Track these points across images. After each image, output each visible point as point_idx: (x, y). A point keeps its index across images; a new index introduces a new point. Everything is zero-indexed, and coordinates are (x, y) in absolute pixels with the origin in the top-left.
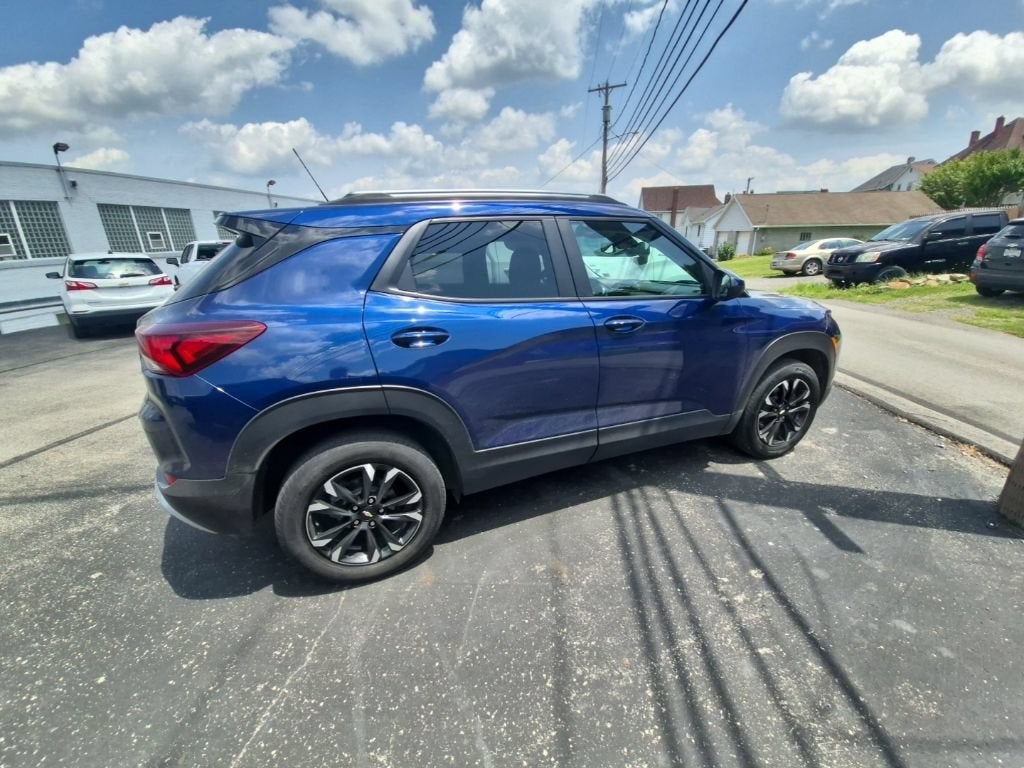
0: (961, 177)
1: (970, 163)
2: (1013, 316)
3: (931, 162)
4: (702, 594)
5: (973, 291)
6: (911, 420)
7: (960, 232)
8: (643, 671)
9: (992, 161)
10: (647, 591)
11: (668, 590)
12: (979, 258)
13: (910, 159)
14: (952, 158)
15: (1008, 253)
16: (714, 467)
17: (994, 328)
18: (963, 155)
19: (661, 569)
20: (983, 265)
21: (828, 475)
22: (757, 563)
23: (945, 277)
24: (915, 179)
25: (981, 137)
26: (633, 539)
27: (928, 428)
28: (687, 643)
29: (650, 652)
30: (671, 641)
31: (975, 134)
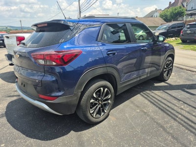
0: (168, 14)
1: (170, 10)
2: (192, 46)
3: (161, 10)
4: (175, 108)
5: (181, 42)
6: (186, 70)
7: (175, 28)
8: (177, 123)
9: (175, 10)
10: (165, 110)
11: (168, 108)
12: (181, 33)
13: (156, 9)
14: (166, 9)
15: (188, 32)
16: (156, 85)
17: (188, 49)
18: (168, 8)
19: (164, 106)
20: (183, 35)
21: (179, 82)
22: (180, 101)
23: (174, 39)
24: (158, 14)
25: (172, 3)
26: (153, 101)
27: (191, 71)
28: (180, 116)
29: (175, 119)
30: (177, 117)
31: (170, 2)
